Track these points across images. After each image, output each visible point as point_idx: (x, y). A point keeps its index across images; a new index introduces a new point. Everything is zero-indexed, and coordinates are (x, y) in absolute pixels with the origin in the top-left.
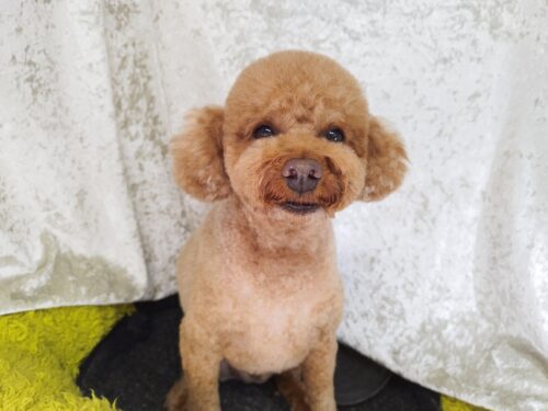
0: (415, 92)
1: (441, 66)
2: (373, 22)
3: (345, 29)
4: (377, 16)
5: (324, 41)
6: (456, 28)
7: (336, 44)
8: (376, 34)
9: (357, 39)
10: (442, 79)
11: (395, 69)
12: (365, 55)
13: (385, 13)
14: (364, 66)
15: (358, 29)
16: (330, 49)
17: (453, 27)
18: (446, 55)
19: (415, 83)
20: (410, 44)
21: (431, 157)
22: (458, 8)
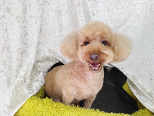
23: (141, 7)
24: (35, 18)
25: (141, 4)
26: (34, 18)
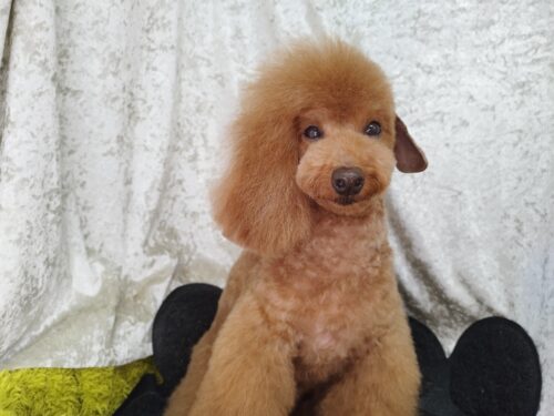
0: (494, 118)
1: (519, 91)
3: (418, 65)
4: (450, 50)
5: (398, 76)
6: (530, 54)
7: (410, 78)
8: (449, 67)
9: (429, 73)
10: (522, 102)
11: (471, 97)
12: (440, 86)
13: (456, 47)
14: (440, 97)
15: (431, 63)
16: (404, 83)
17: (526, 53)
18: (523, 79)
19: (493, 109)
20: (484, 73)
21: (520, 179)
22: (530, 36)
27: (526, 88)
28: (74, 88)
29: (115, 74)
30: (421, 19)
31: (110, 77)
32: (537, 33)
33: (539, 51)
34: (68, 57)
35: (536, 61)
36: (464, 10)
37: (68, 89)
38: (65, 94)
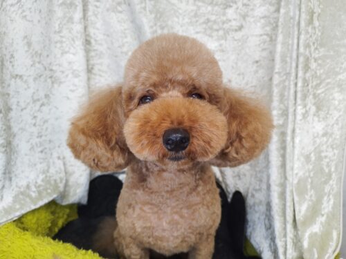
1: (256, 65)
2: (221, 45)
4: (223, 42)
6: (262, 45)
8: (223, 51)
17: (259, 45)
18: (257, 59)
22: (261, 35)
23: (258, 43)
24: (25, 78)
25: (257, 36)
26: (22, 80)
27: (259, 64)
28: (20, 74)
29: (39, 63)
30: (210, 24)
31: (37, 65)
32: (265, 34)
33: (266, 44)
34: (14, 58)
35: (264, 50)
36: (230, 21)
37: (17, 75)
38: (16, 79)
